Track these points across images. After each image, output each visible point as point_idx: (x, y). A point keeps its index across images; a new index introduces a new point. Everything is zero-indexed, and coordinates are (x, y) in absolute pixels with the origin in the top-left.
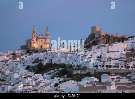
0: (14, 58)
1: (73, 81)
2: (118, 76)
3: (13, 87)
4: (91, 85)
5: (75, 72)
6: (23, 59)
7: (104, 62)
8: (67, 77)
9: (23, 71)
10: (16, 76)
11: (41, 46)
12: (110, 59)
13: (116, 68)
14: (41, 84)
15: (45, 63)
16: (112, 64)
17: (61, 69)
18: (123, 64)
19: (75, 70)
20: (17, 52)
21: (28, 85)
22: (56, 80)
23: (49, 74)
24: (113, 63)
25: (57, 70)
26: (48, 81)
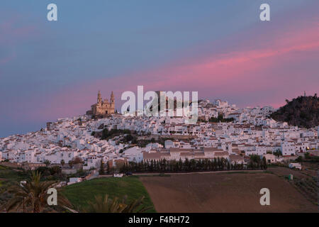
0: (80, 124)
1: (137, 148)
2: (181, 142)
3: (79, 153)
4: (155, 152)
5: (139, 138)
6: (88, 125)
7: (168, 127)
8: (132, 143)
9: (89, 137)
10: (82, 142)
11: (106, 112)
12: (173, 125)
13: (179, 134)
14: (107, 151)
15: (110, 129)
16: (176, 130)
17: (125, 135)
18: (186, 129)
19: (140, 135)
20: (82, 118)
21: (94, 151)
22: (121, 146)
23: (114, 140)
24: (176, 128)
25: (122, 136)
26: (113, 148)
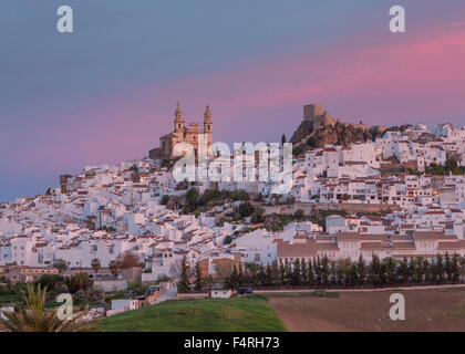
0: (135, 178)
1: (264, 232)
2: (363, 219)
3: (133, 245)
4: (304, 241)
5: (269, 211)
6: (153, 181)
7: (332, 187)
8: (253, 222)
9: (155, 207)
10: (140, 218)
12: (345, 181)
13: (358, 201)
14: (195, 239)
15: (202, 190)
16: (350, 193)
17: (238, 203)
18: (374, 190)
19: (270, 205)
20: (140, 165)
21: (166, 240)
22: (227, 229)
23: (213, 215)
24: (352, 189)
25: (230, 206)
26: (210, 232)
